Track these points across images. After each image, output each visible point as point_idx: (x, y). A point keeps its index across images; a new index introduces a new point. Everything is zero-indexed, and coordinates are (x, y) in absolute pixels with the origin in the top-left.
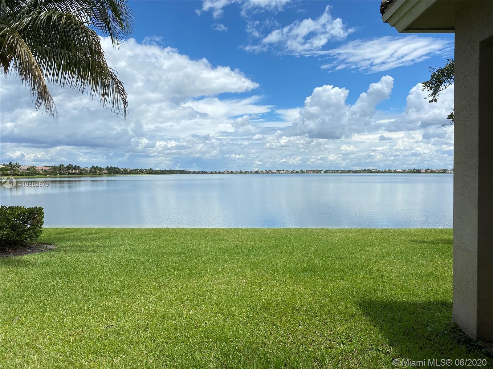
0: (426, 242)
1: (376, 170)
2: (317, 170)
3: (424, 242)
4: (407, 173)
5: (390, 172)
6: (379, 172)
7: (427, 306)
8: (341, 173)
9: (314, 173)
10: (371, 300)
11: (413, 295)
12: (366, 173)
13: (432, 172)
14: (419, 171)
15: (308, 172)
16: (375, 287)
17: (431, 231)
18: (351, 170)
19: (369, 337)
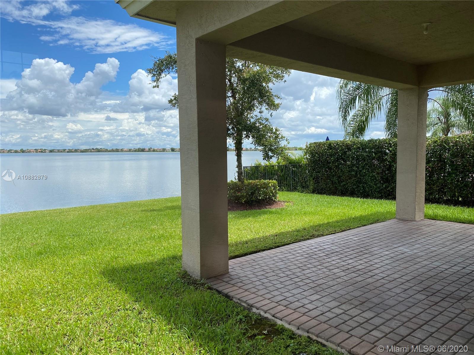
0: (155, 210)
1: (104, 149)
2: (40, 149)
3: (154, 210)
4: (133, 151)
5: (117, 150)
6: (106, 151)
7: (162, 263)
8: (68, 152)
9: (37, 152)
10: (113, 268)
11: (149, 256)
12: (94, 152)
13: (154, 151)
14: (143, 150)
15: (30, 152)
16: (116, 255)
17: (158, 201)
18: (79, 149)
19: (116, 300)
